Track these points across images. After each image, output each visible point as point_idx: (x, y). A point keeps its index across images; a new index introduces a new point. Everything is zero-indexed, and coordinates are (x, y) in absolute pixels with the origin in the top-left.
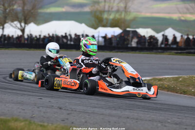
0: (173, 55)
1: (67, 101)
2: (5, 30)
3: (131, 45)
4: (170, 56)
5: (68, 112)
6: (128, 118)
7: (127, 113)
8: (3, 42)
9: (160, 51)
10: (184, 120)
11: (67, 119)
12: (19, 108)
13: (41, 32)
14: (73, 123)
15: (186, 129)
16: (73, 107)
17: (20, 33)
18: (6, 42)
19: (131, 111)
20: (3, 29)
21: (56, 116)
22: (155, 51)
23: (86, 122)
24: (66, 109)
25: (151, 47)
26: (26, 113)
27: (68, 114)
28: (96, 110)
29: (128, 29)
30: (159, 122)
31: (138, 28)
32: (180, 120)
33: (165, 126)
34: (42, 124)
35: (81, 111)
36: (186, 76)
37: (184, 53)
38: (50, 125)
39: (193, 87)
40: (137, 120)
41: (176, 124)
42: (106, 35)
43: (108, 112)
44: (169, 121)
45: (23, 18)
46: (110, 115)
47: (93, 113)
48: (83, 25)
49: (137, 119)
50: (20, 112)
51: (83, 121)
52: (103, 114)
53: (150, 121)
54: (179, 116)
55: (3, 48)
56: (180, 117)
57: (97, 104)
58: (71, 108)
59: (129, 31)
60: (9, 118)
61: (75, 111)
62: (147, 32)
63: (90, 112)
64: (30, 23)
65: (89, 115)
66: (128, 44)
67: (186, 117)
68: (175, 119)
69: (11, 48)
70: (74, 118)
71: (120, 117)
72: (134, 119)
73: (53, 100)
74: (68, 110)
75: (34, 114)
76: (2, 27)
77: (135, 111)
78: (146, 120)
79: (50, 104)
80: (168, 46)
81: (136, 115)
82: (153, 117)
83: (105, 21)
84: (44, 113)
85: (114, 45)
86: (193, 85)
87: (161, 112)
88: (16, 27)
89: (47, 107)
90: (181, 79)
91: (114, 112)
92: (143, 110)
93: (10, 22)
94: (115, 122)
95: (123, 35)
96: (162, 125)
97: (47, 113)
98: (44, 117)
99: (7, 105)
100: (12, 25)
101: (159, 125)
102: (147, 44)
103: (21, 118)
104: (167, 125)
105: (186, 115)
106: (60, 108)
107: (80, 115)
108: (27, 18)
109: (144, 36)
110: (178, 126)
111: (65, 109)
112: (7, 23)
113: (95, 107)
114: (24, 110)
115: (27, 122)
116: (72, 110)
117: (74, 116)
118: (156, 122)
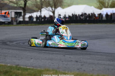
1: (82, 57)
2: (42, 12)
8: (41, 20)
11: (81, 68)
12: (50, 62)
13: (65, 12)
14: (84, 71)
17: (52, 14)
18: (43, 20)
20: (41, 12)
21: (74, 66)
23: (93, 70)
26: (54, 65)
27: (82, 65)
28: (100, 62)
34: (64, 72)
42: (107, 13)
43: (108, 62)
45: (53, 4)
47: (98, 64)
48: (93, 7)
50: (50, 65)
51: (91, 69)
52: (104, 64)
55: (40, 24)
58: (84, 61)
60: (43, 69)
61: (87, 63)
63: (96, 63)
64: (58, 7)
65: (95, 65)
69: (46, 24)
73: (72, 57)
74: (81, 62)
75: (59, 66)
76: (40, 11)
79: (70, 59)
83: (107, 4)
84: (66, 65)
85: (113, 19)
88: (49, 10)
89: (68, 61)
93: (45, 7)
94: (112, 69)
97: (68, 65)
98: (66, 68)
99: (42, 61)
100: (46, 9)
103: (51, 69)
106: (77, 62)
107: (90, 65)
108: (56, 4)
111: (80, 62)
112: (43, 8)
113: (100, 60)
114: (53, 63)
115: (55, 72)
116: (84, 63)
117: (85, 66)
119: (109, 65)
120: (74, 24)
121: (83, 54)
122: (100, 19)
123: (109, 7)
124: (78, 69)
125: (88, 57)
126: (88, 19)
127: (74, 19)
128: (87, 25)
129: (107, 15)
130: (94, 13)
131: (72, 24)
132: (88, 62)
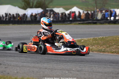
0: (77, 25)
1: (5, 59)
4: (75, 25)
6: (46, 68)
7: (46, 65)
9: (69, 22)
10: (83, 69)
11: (5, 71)
14: (8, 74)
15: (85, 74)
16: (9, 63)
23: (17, 73)
27: (6, 68)
28: (25, 64)
29: (47, 9)
30: (67, 70)
31: (54, 8)
32: (81, 68)
33: (71, 73)
35: (14, 65)
36: (86, 39)
37: (84, 23)
39: (91, 46)
41: (78, 71)
43: (33, 65)
44: (74, 69)
47: (23, 66)
49: (52, 69)
51: (15, 72)
52: (29, 67)
53: (61, 70)
54: (80, 65)
56: (81, 66)
57: (25, 60)
58: (8, 64)
59: (48, 10)
61: (11, 65)
62: (60, 10)
63: (20, 65)
65: (20, 68)
67: (85, 66)
70: (10, 70)
71: (40, 68)
72: (50, 69)
74: (5, 65)
77: (51, 64)
78: (58, 70)
81: (51, 66)
82: (63, 67)
83: (31, 4)
86: (91, 44)
87: (68, 64)
90: (83, 41)
91: (37, 65)
92: (56, 63)
94: (37, 72)
96: (69, 72)
101: (67, 72)
104: (72, 72)
105: (85, 65)
107: (14, 68)
109: (58, 13)
111: (4, 65)
113: (24, 62)
116: (8, 65)
117: (10, 69)
118: (65, 70)
119: (34, 67)
121: (7, 56)
122: (25, 20)
123: (34, 6)
124: (2, 72)
125: (13, 60)
126: (12, 19)
128: (11, 26)
129: (32, 15)
132: (12, 65)
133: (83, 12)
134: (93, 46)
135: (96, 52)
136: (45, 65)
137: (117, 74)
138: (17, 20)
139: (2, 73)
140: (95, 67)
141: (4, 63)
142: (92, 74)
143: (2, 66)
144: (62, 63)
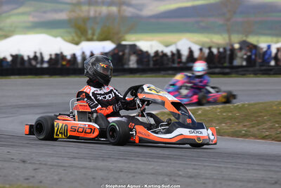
1: (34, 150)
3: (128, 65)
5: (35, 166)
6: (121, 171)
7: (121, 164)
9: (170, 72)
10: (202, 172)
11: (33, 177)
14: (41, 182)
15: (204, 183)
16: (42, 159)
19: (127, 161)
21: (17, 172)
22: (163, 72)
23: (60, 180)
24: (33, 162)
25: (157, 67)
27: (35, 169)
28: (76, 162)
29: (124, 43)
30: (167, 175)
31: (138, 40)
32: (197, 171)
35: (54, 164)
36: (207, 108)
38: (7, 186)
40: (134, 175)
41: (190, 177)
43: (93, 163)
44: (181, 173)
46: (96, 169)
47: (71, 166)
48: (59, 40)
49: (134, 173)
51: (56, 178)
52: (85, 168)
53: (153, 174)
54: (195, 165)
56: (197, 167)
57: (78, 153)
59: (125, 45)
61: (45, 164)
62: (151, 46)
63: (67, 165)
65: (65, 170)
66: (123, 65)
67: (205, 166)
68: (190, 170)
70: (44, 174)
71: (110, 170)
72: (129, 172)
73: (13, 150)
74: (34, 163)
77: (132, 161)
78: (148, 174)
79: (9, 156)
80: (181, 65)
81: (133, 166)
82: (158, 168)
83: (90, 32)
86: (218, 119)
89: (5, 161)
90: (200, 112)
91: (101, 164)
92: (144, 159)
94: (102, 179)
95: (116, 51)
96: (170, 180)
97: (4, 169)
102: (151, 63)
104: (177, 179)
106: (24, 162)
107: (52, 170)
109: (147, 52)
110: (192, 180)
111: (30, 163)
118: (162, 175)
120: (17, 77)
123: (95, 37)
124: (27, 179)
127: (19, 66)
128: (46, 80)
130: (62, 53)
131: (12, 77)
132: (49, 163)
133: (201, 50)
134: (221, 123)
135: (229, 136)
136: (118, 165)
137: (273, 184)
138: (59, 66)
139: (27, 181)
140: (226, 168)
141: (32, 158)
142: (220, 183)
143: (26, 165)
144: (155, 160)
